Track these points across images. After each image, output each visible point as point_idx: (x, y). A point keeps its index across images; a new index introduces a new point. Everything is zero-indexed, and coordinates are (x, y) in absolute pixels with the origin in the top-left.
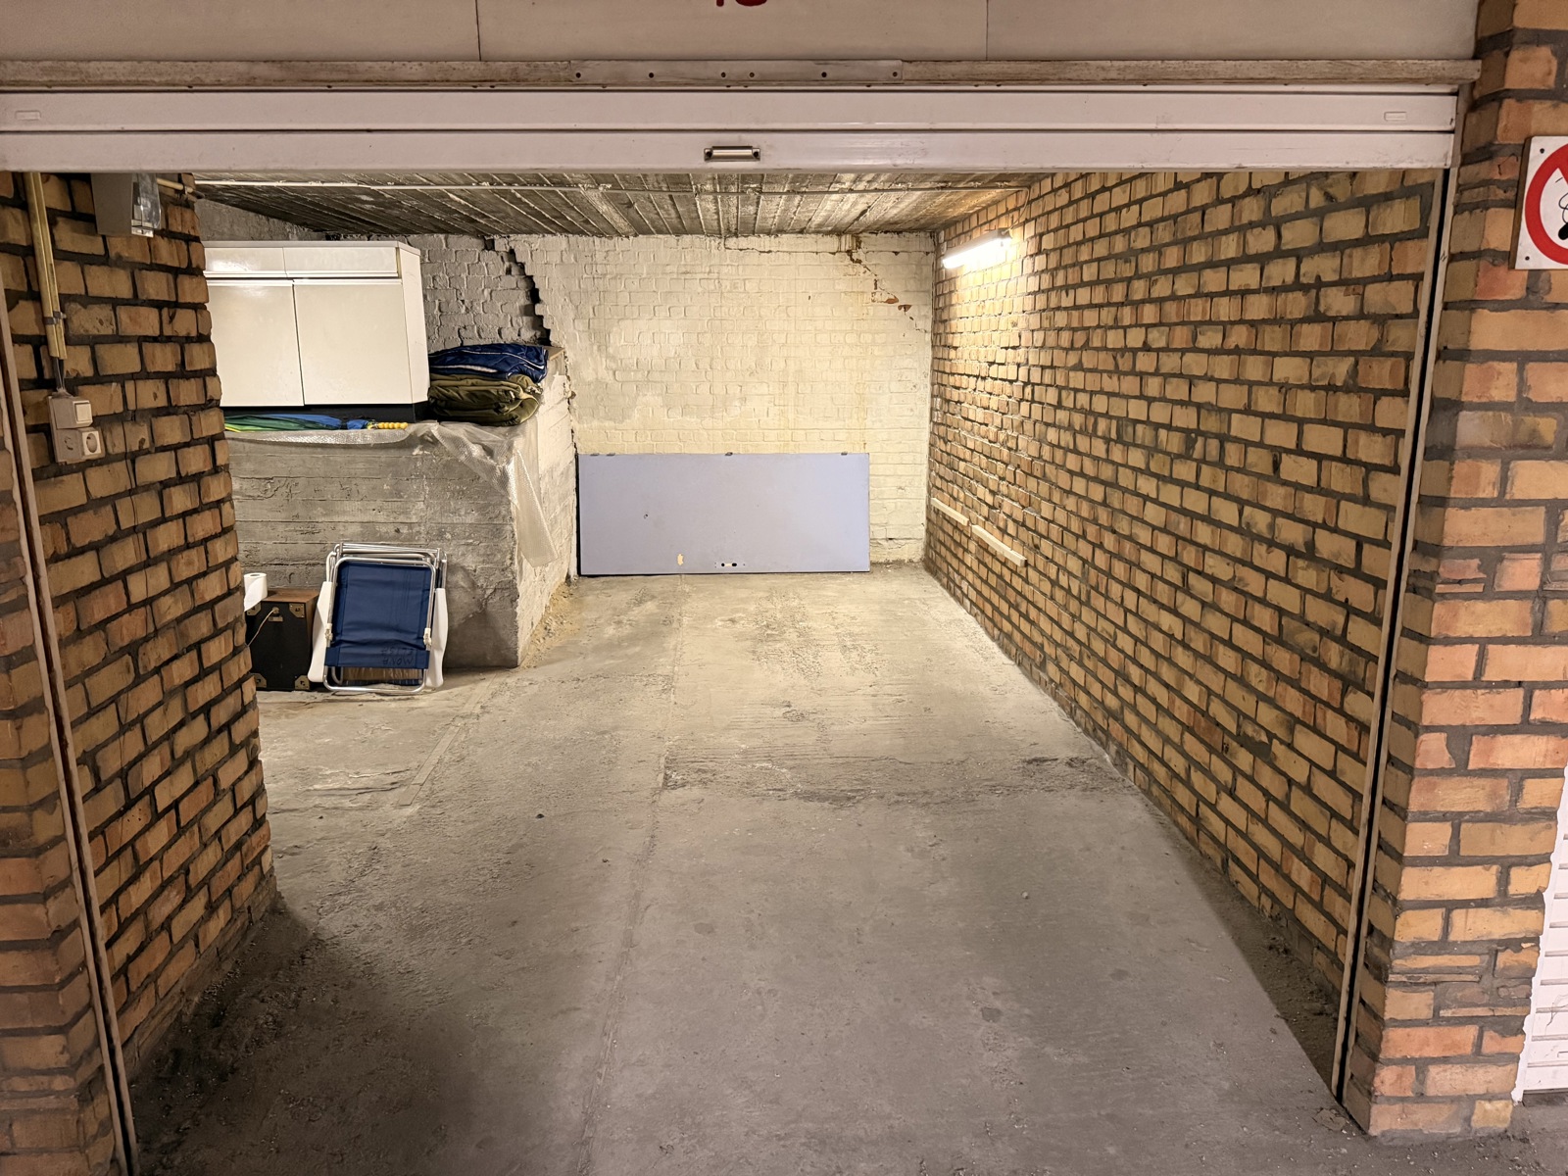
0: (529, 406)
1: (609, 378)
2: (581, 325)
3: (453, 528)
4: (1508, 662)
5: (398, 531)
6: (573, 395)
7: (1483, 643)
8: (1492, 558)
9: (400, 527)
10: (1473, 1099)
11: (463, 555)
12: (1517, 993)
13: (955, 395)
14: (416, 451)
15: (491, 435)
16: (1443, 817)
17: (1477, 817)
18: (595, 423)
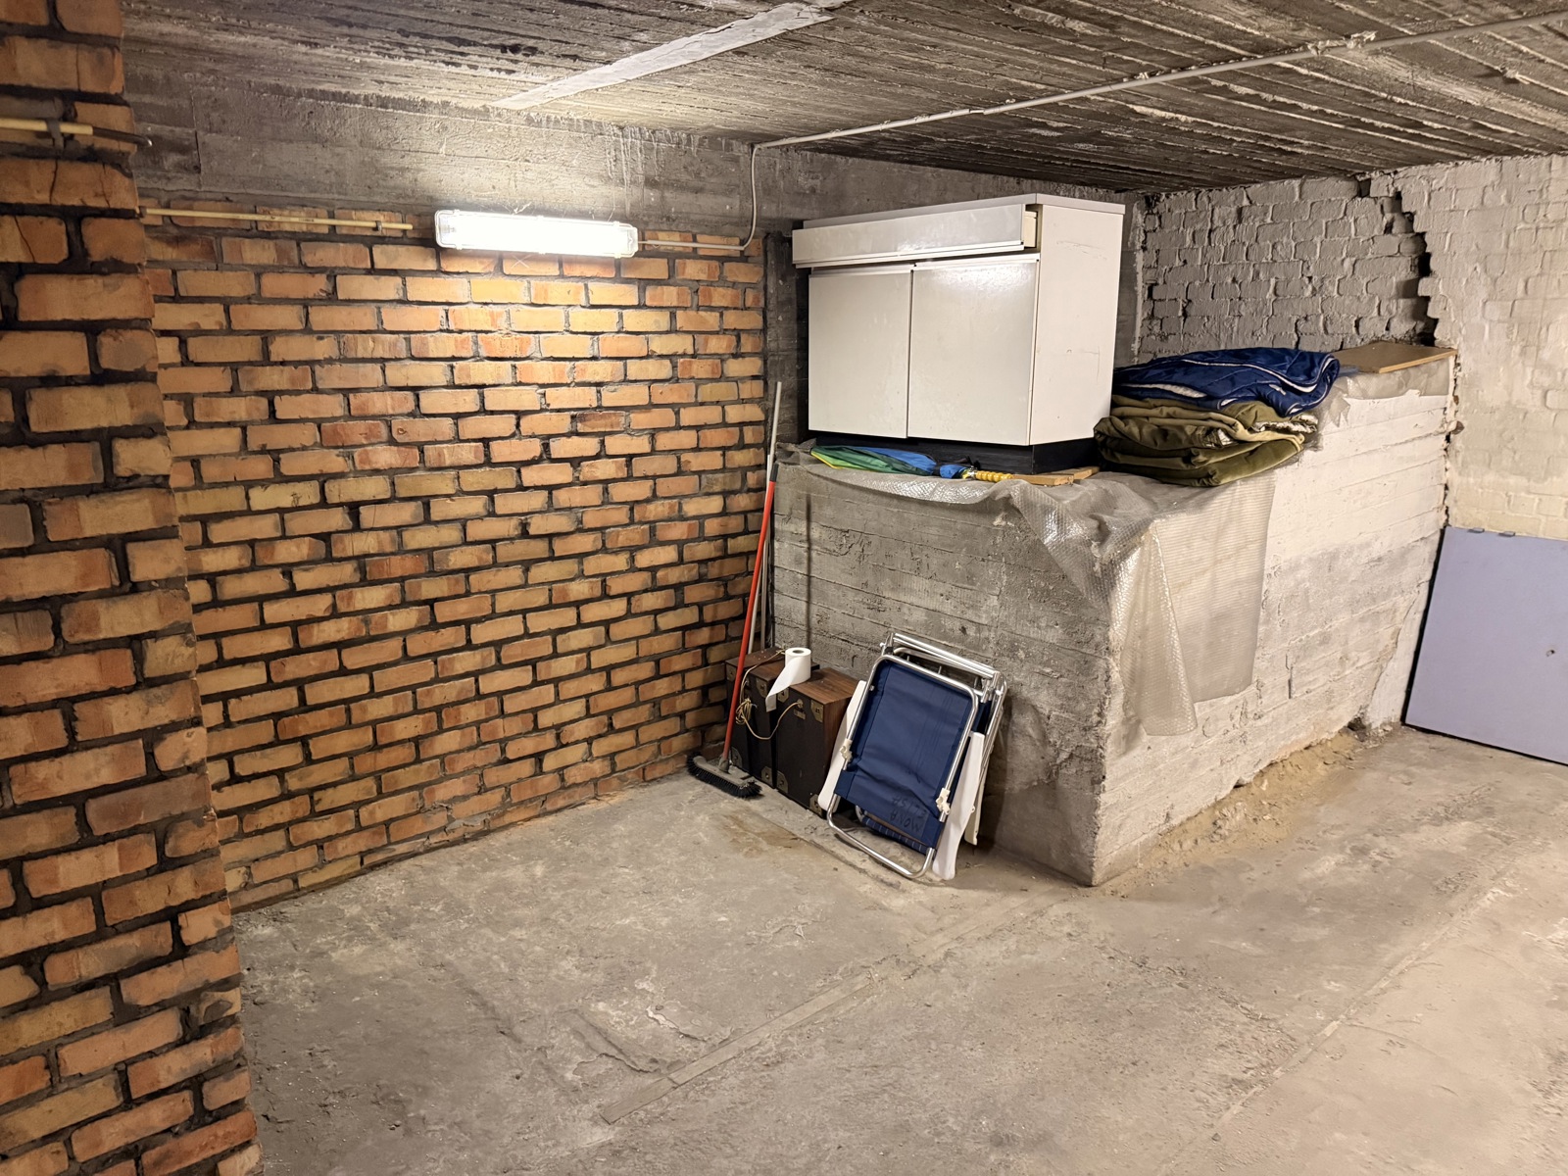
1: (1532, 401)
3: (1029, 646)
5: (964, 630)
6: (1459, 427)
9: (967, 625)
11: (1036, 688)
14: (998, 521)
18: (1491, 478)
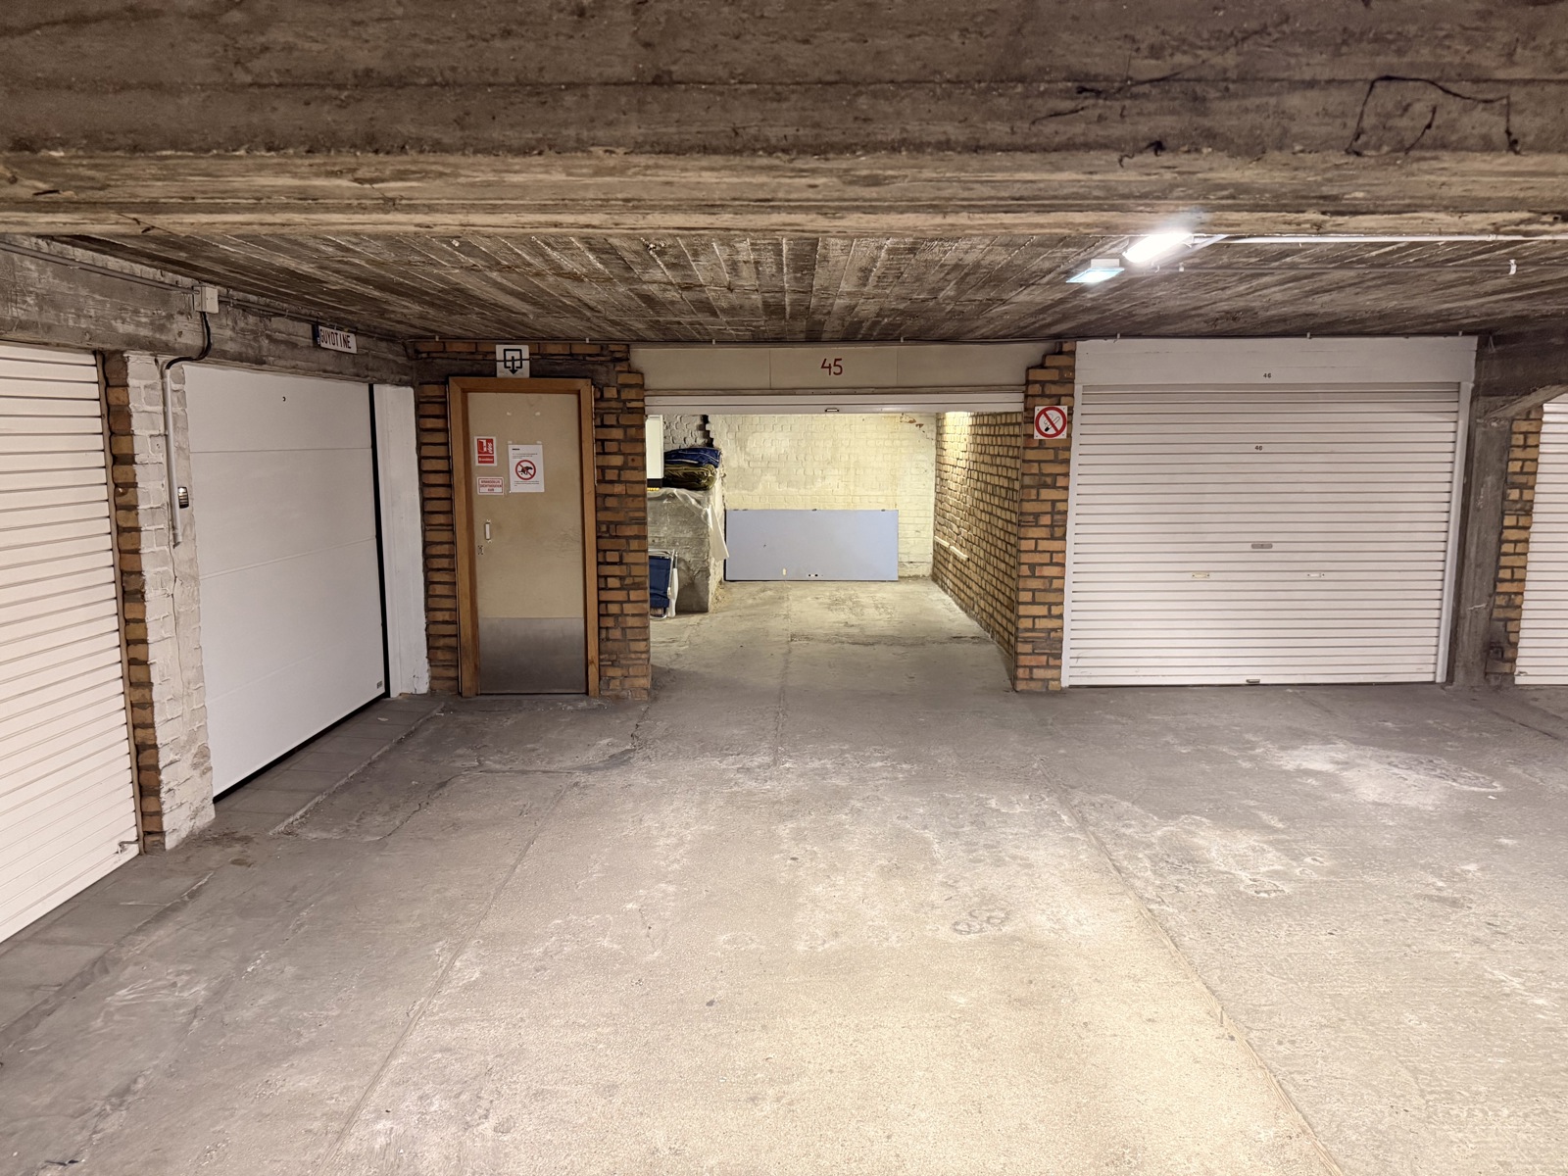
0: (711, 480)
1: (746, 465)
2: (731, 436)
3: (681, 540)
4: (1043, 545)
7: (1036, 539)
8: (1037, 516)
10: (1048, 680)
11: (685, 553)
12: (1058, 646)
13: (945, 476)
14: (665, 502)
15: (698, 495)
16: (1029, 590)
17: (1040, 590)
18: (737, 491)
